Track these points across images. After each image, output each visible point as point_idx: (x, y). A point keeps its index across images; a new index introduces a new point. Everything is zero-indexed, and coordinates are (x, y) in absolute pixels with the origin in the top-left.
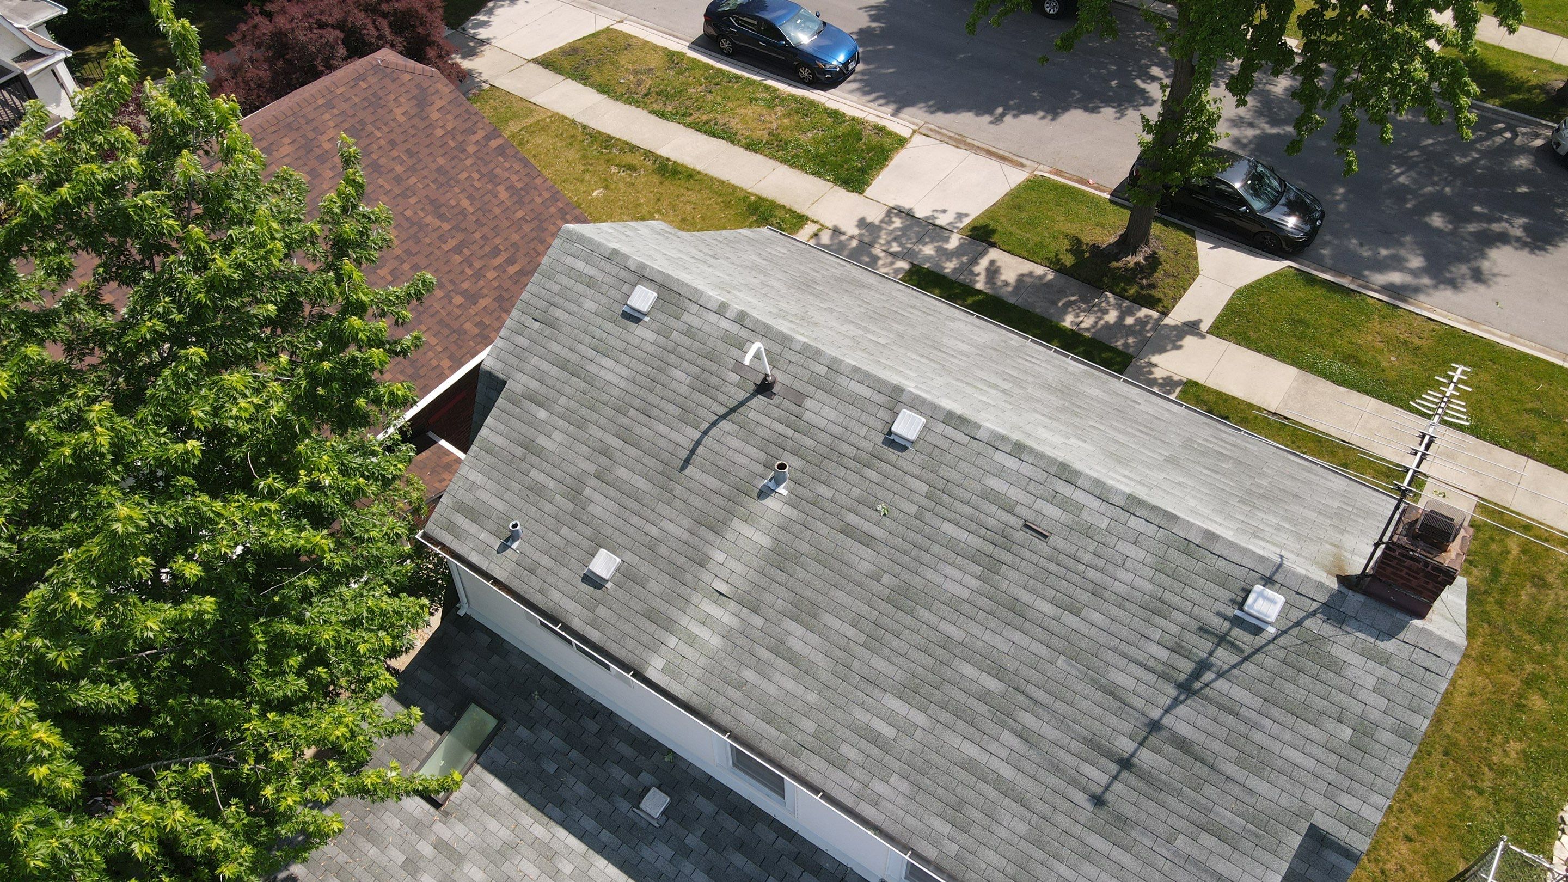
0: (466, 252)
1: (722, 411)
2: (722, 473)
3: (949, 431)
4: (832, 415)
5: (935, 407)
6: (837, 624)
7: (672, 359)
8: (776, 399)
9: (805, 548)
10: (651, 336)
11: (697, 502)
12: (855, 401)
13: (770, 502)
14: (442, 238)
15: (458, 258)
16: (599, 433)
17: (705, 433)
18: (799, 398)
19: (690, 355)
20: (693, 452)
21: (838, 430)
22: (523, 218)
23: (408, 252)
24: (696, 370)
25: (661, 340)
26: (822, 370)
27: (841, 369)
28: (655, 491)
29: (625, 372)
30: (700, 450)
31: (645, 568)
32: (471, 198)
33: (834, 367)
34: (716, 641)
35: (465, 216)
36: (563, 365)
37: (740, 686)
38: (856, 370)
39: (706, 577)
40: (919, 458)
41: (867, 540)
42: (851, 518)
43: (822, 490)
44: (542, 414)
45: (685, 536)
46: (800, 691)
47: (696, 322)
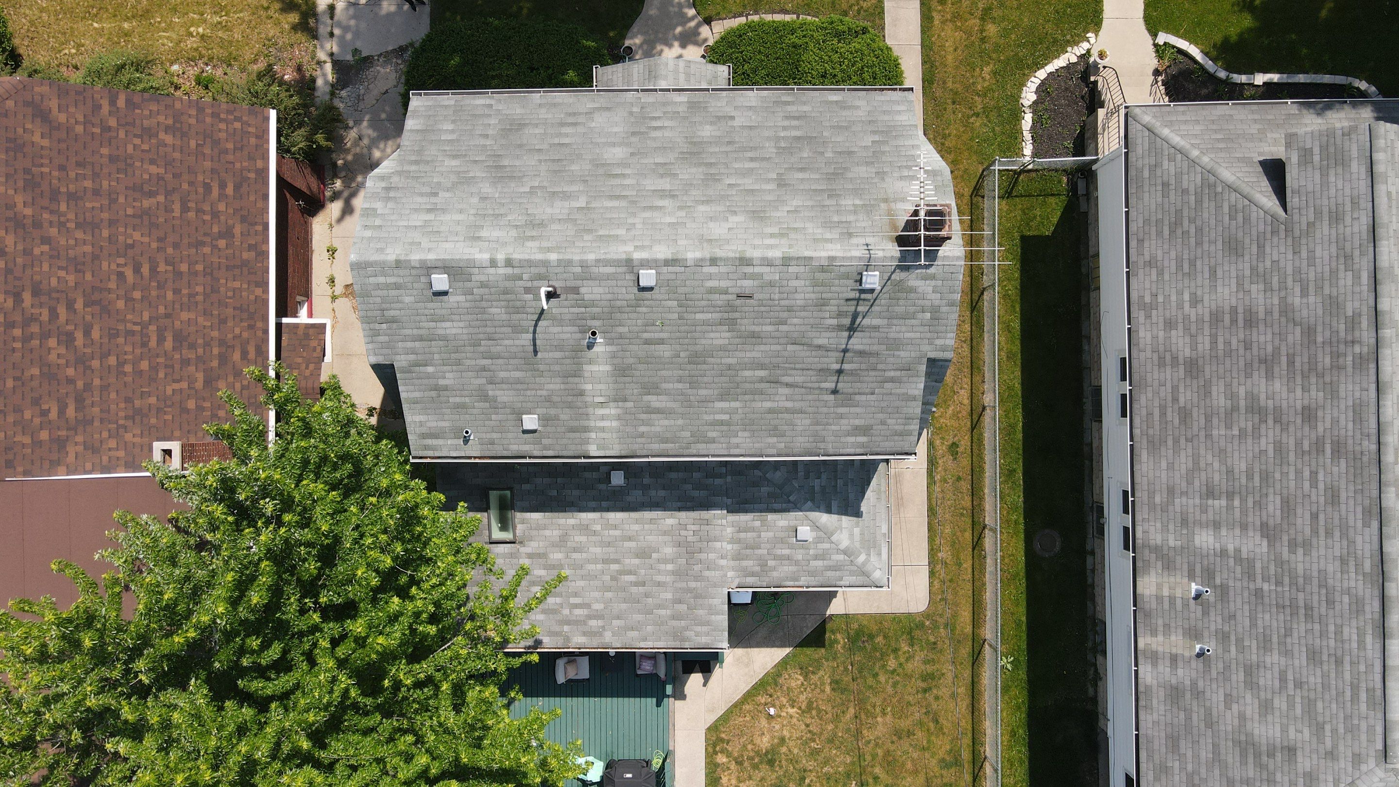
1: (536, 317)
2: (559, 348)
3: (670, 269)
4: (601, 290)
5: (656, 261)
6: (671, 386)
7: (484, 304)
8: (563, 297)
9: (631, 360)
10: (461, 298)
11: (557, 368)
12: (608, 277)
13: (596, 349)
16: (473, 362)
17: (534, 332)
18: (575, 290)
19: (493, 297)
20: (535, 345)
21: (609, 296)
24: (503, 303)
25: (469, 297)
26: (579, 270)
27: (589, 264)
28: (529, 374)
29: (461, 324)
30: (538, 342)
31: (553, 412)
33: (583, 265)
34: (615, 424)
36: (421, 339)
37: (642, 435)
38: (598, 261)
39: (589, 399)
40: (663, 290)
41: (661, 342)
42: (646, 335)
43: (621, 329)
44: (430, 369)
45: (562, 386)
46: (672, 422)
47: (483, 278)
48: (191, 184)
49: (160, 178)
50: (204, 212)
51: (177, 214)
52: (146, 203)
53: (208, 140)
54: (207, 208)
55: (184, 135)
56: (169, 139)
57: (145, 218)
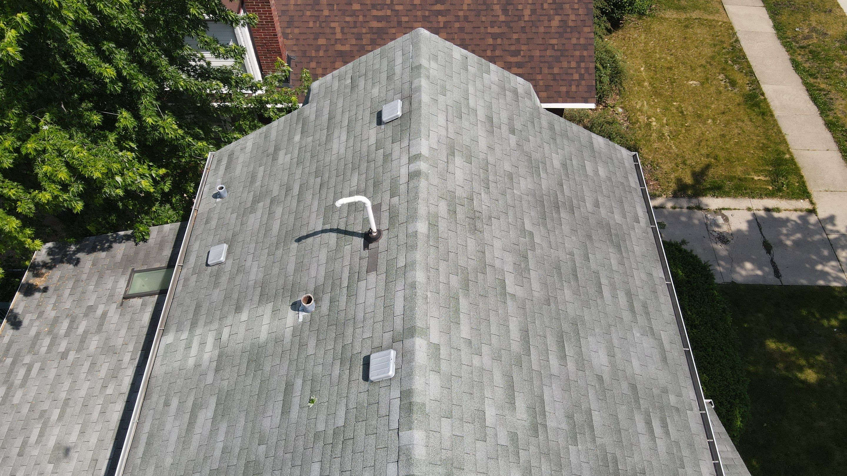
0: (499, 41)
1: (342, 227)
2: (300, 267)
3: (396, 403)
4: (371, 301)
5: (410, 375)
6: (221, 437)
7: (364, 166)
8: (366, 253)
9: (267, 368)
10: (373, 140)
11: (276, 270)
12: (388, 307)
13: (291, 313)
14: (493, 24)
15: (490, 41)
16: (298, 176)
17: (324, 231)
18: (372, 267)
19: (372, 174)
20: (308, 236)
21: (360, 315)
22: (553, 45)
23: (466, 17)
25: (373, 148)
26: (401, 263)
27: (409, 275)
28: (274, 240)
29: (342, 151)
30: (310, 239)
31: (224, 279)
32: (533, 11)
33: (409, 266)
34: (191, 362)
35: (520, 20)
36: (331, 118)
37: (167, 404)
38: (413, 286)
39: (229, 321)
40: (364, 397)
41: (286, 411)
42: (299, 382)
43: (312, 343)
44: (297, 138)
45: (251, 283)
46: (171, 449)
47: (395, 155)
48: (518, 40)
49: (520, 17)
50: (493, 50)
51: (489, 30)
52: (497, 7)
53: (559, 53)
54: (497, 53)
55: (560, 35)
56: (556, 22)
57: (484, 7)
